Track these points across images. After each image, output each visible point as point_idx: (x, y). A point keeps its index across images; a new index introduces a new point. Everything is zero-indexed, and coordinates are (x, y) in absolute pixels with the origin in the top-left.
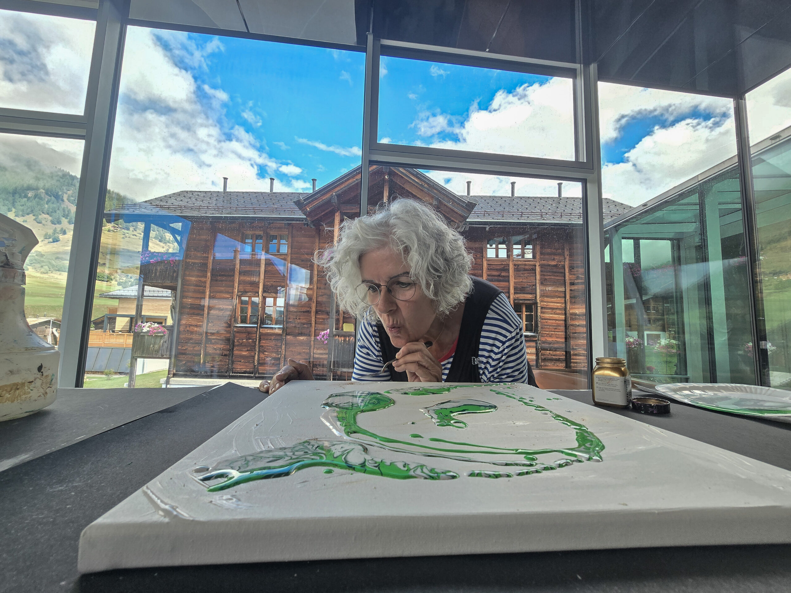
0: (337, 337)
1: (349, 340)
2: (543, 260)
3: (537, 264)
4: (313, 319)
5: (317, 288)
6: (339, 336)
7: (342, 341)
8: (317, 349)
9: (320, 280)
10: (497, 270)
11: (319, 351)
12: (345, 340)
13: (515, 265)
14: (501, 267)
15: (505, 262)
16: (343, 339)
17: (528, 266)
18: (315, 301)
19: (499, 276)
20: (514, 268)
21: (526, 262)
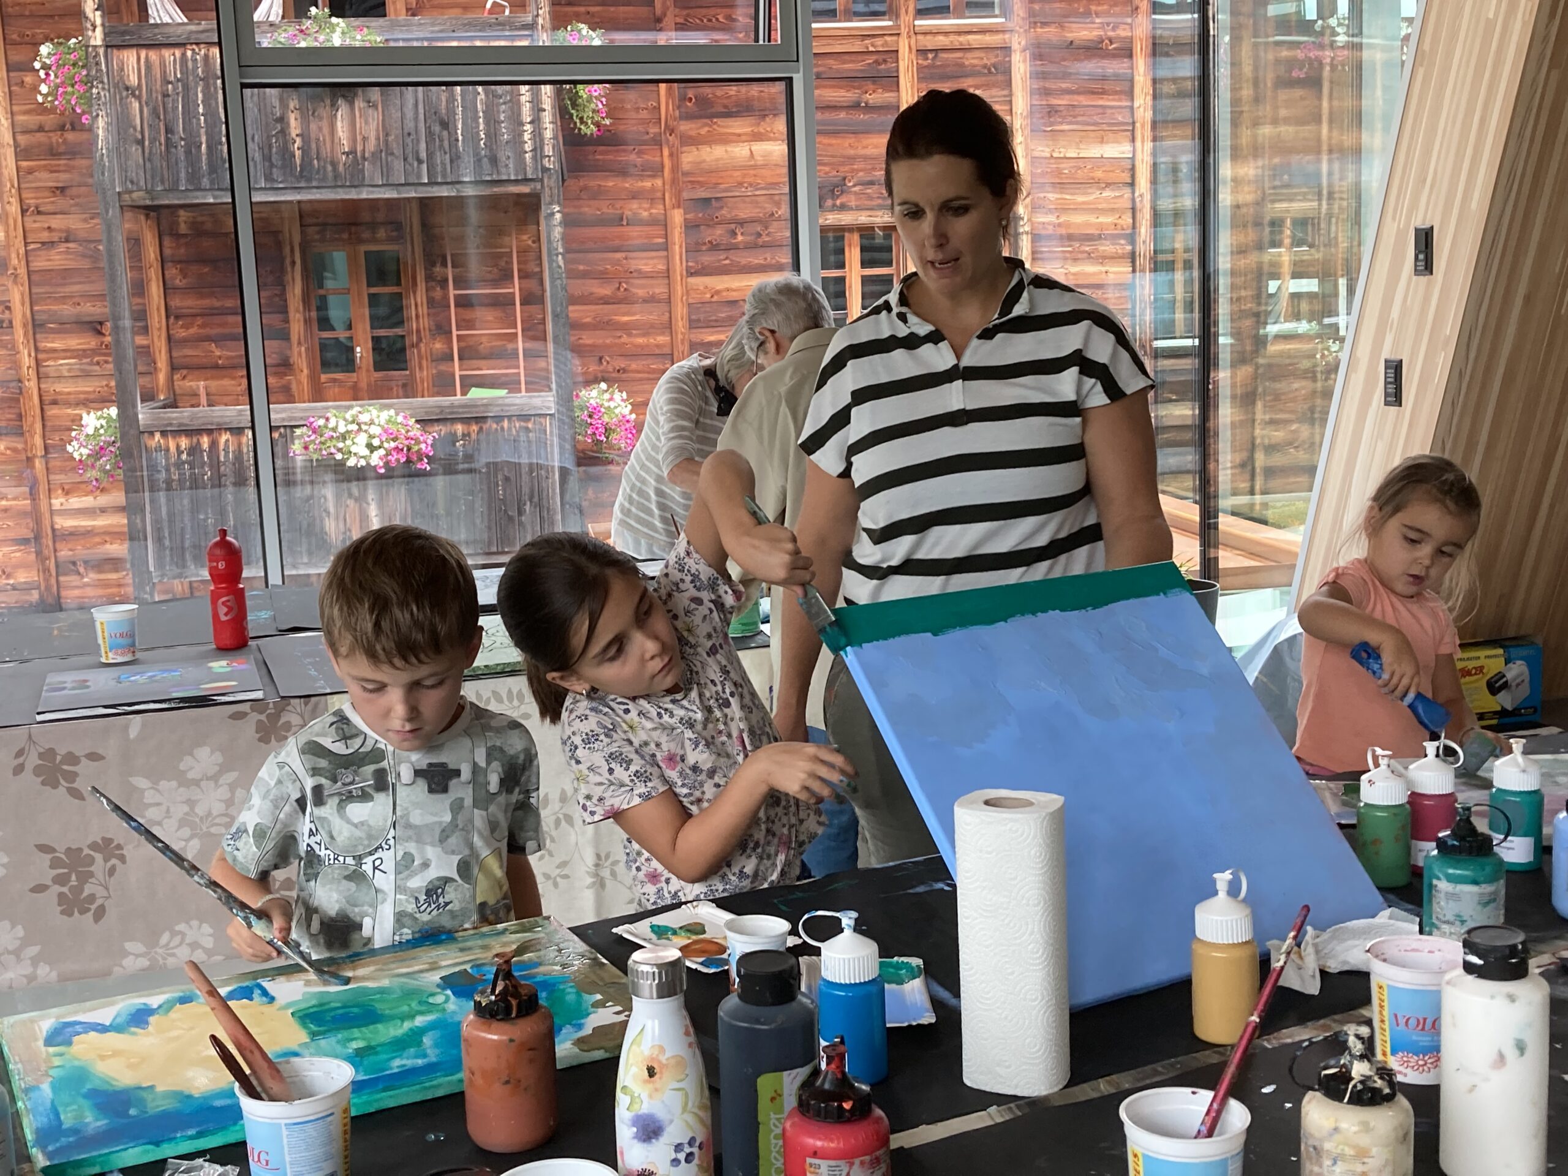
0: (157, 436)
1: (214, 444)
2: (1044, 24)
3: (1017, 42)
4: (26, 360)
5: (24, 212)
6: (164, 433)
7: (180, 452)
8: (67, 493)
9: (30, 171)
10: (849, 80)
11: (75, 502)
12: (194, 450)
13: (922, 52)
14: (859, 66)
15: (879, 42)
16: (184, 442)
17: (977, 54)
18: (22, 271)
19: (856, 106)
20: (920, 68)
21: (970, 37)
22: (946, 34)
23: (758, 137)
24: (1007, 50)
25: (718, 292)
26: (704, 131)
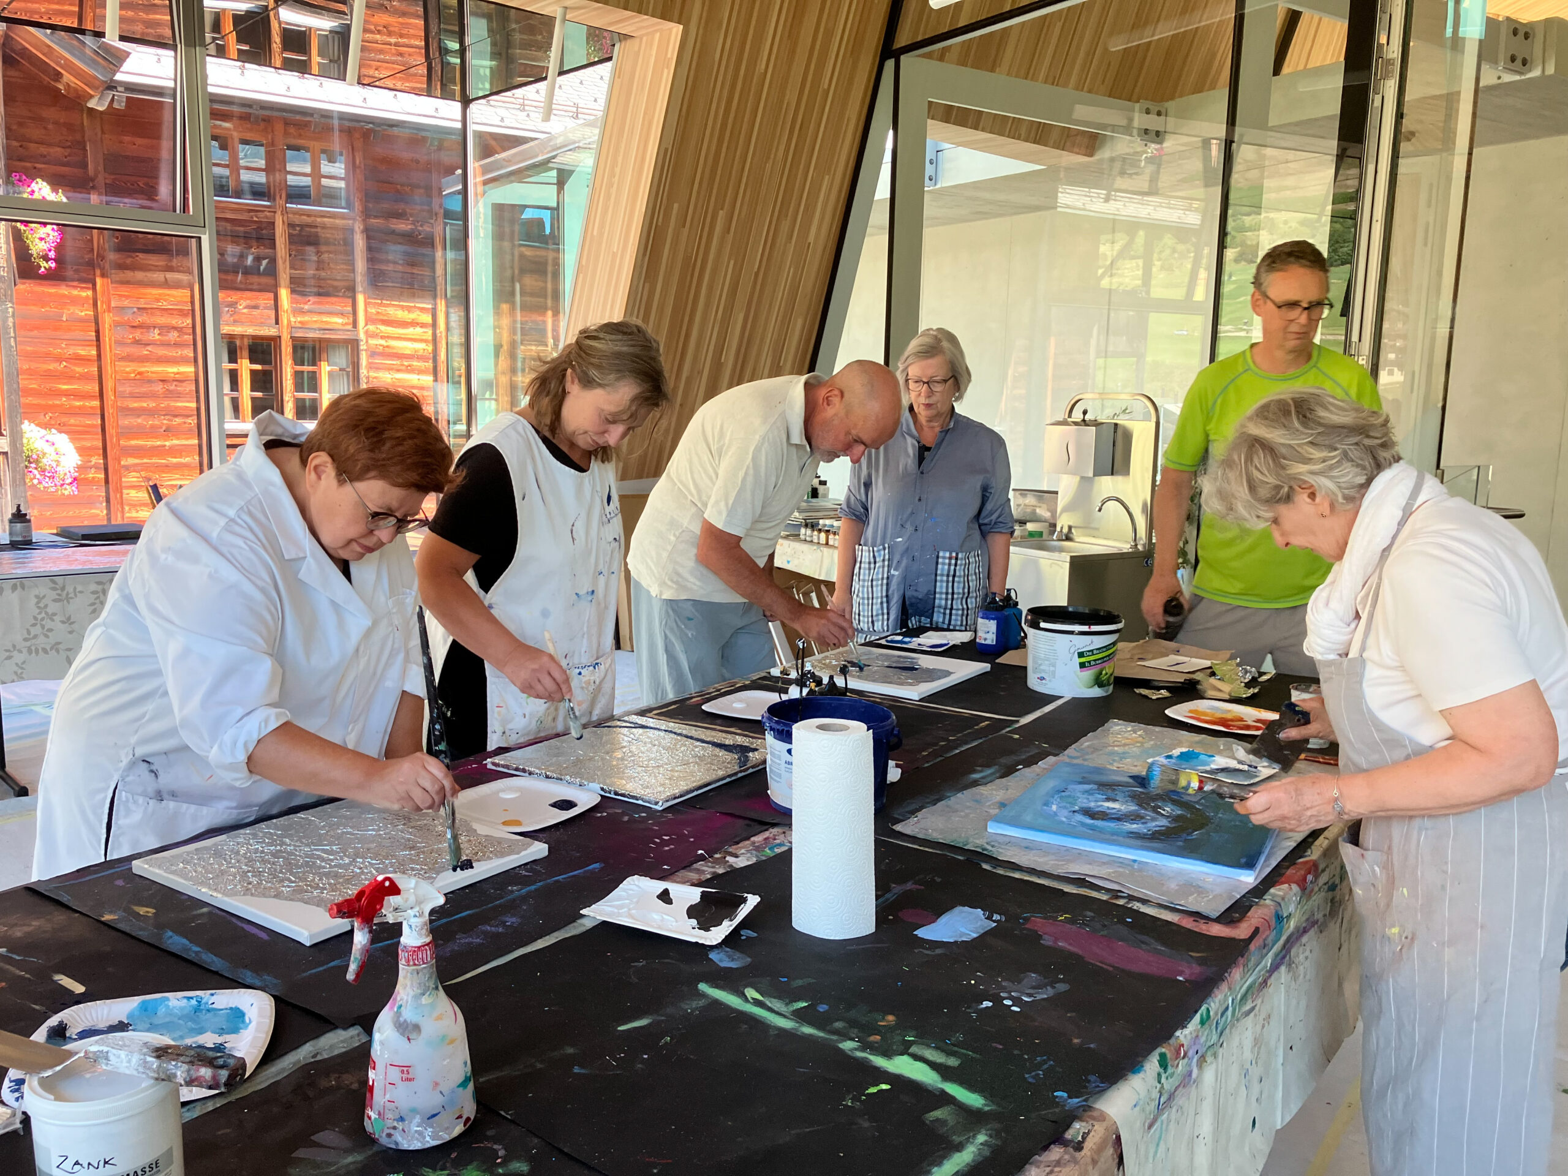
2: (375, 217)
3: (357, 227)
13: (291, 225)
15: (260, 215)
17: (330, 231)
20: (290, 235)
21: (326, 220)
22: (309, 216)
23: (170, 269)
24: (352, 231)
25: (140, 373)
26: (129, 261)
